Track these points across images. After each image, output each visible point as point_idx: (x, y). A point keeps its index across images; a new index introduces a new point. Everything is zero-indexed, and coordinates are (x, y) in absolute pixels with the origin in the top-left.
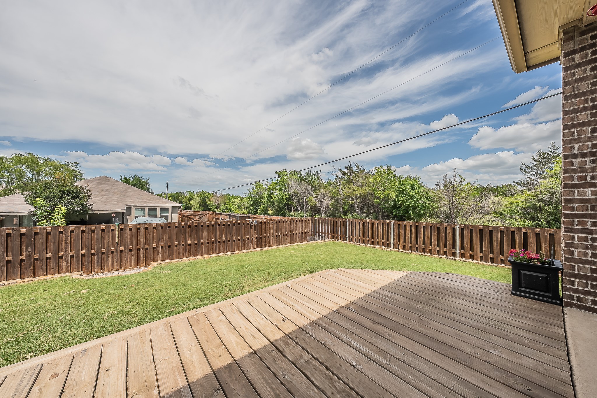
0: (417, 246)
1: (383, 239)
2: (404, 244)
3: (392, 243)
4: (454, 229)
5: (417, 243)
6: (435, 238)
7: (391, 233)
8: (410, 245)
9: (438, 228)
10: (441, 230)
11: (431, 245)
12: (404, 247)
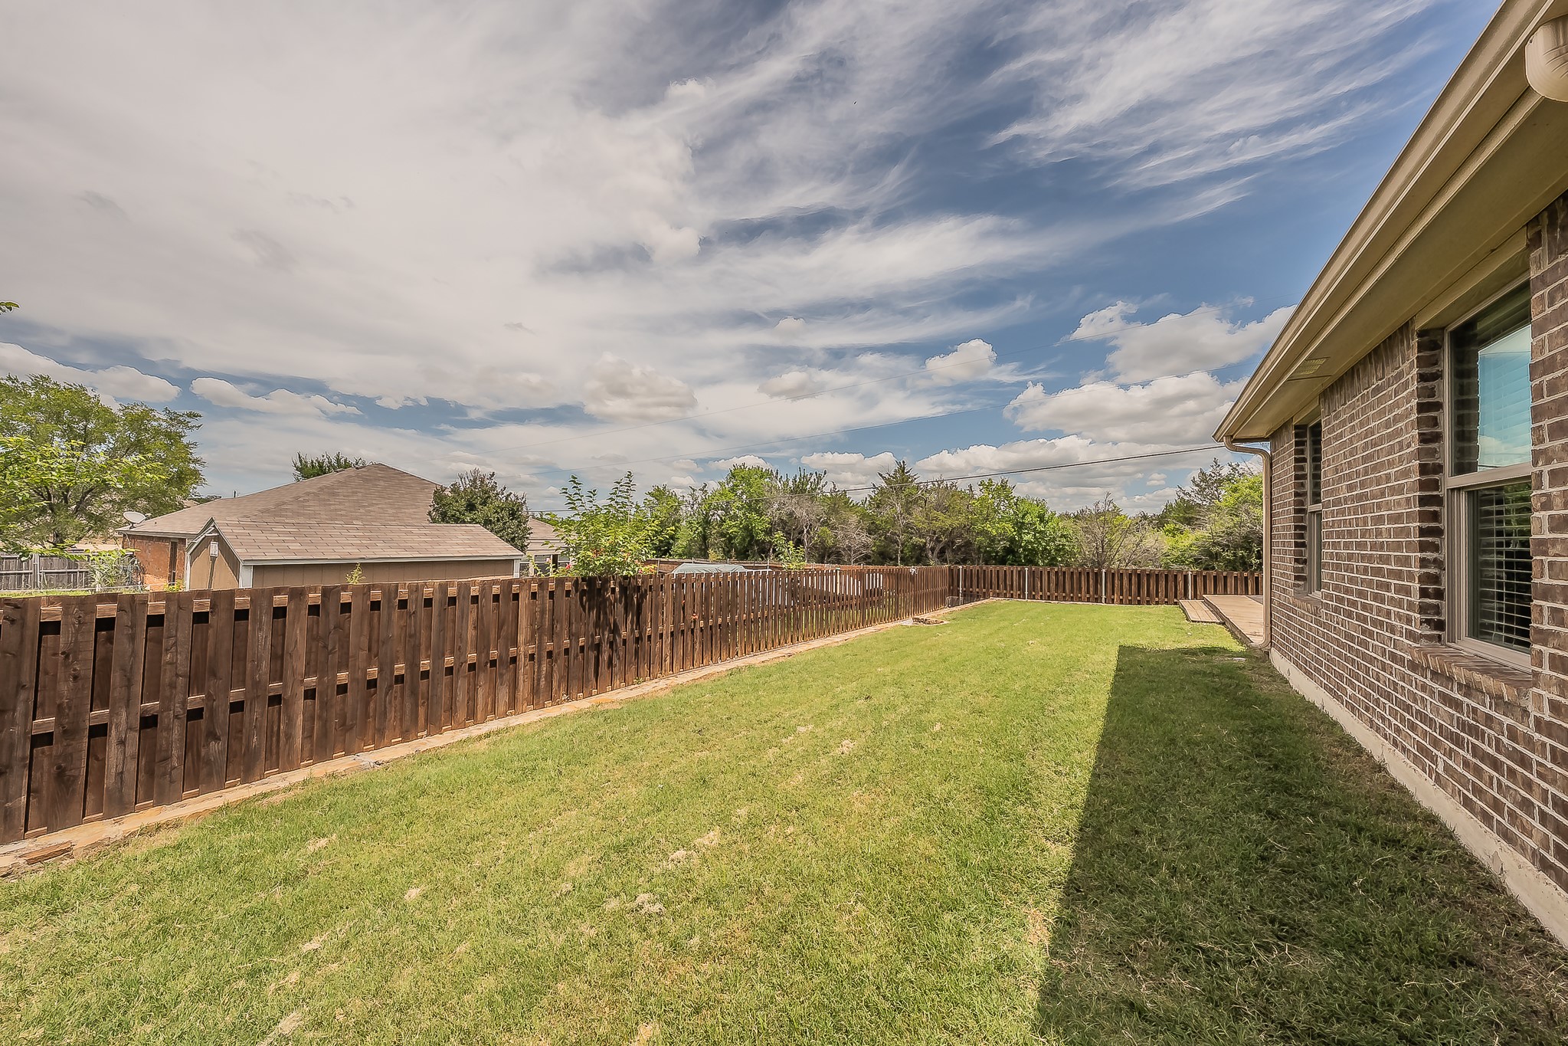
0: (1139, 598)
1: (1088, 592)
2: (1121, 597)
3: (1104, 597)
4: (1186, 577)
5: (1139, 596)
6: (1162, 588)
7: (1101, 585)
8: (1130, 598)
9: (1166, 576)
10: (1170, 578)
11: (1157, 596)
12: (1121, 600)
